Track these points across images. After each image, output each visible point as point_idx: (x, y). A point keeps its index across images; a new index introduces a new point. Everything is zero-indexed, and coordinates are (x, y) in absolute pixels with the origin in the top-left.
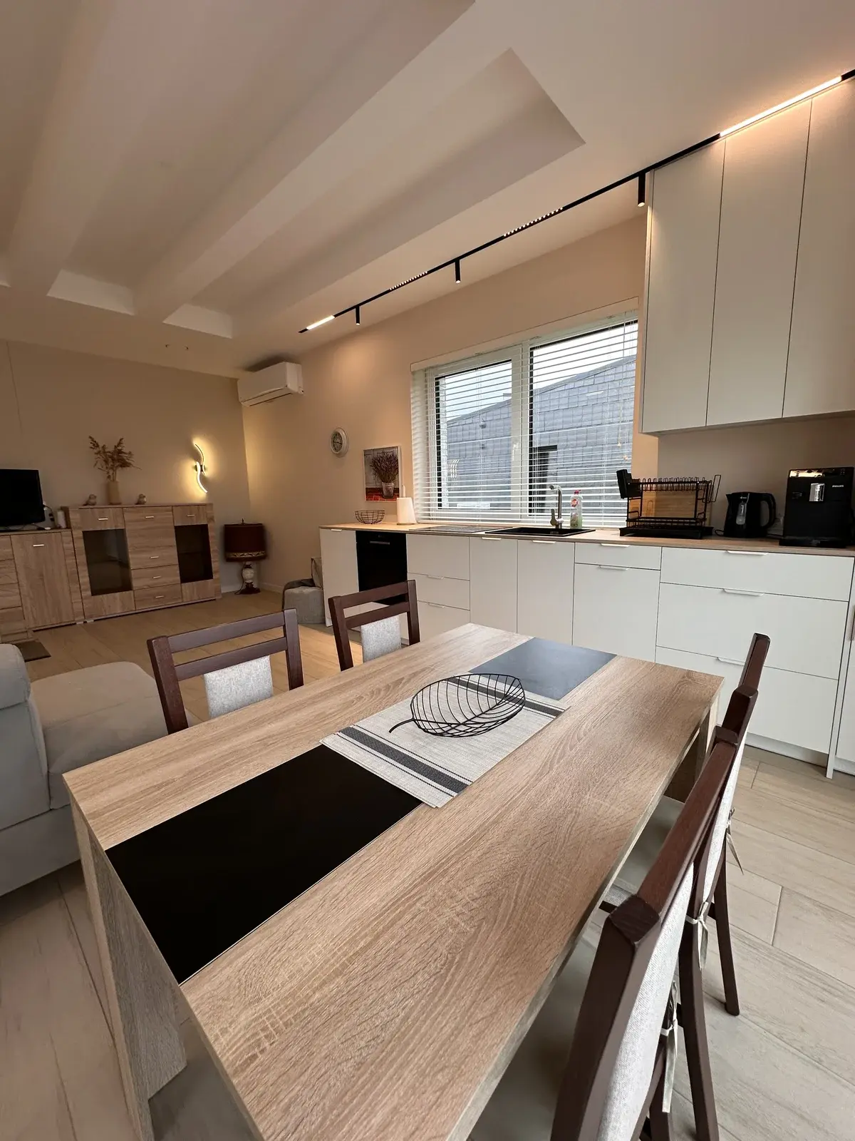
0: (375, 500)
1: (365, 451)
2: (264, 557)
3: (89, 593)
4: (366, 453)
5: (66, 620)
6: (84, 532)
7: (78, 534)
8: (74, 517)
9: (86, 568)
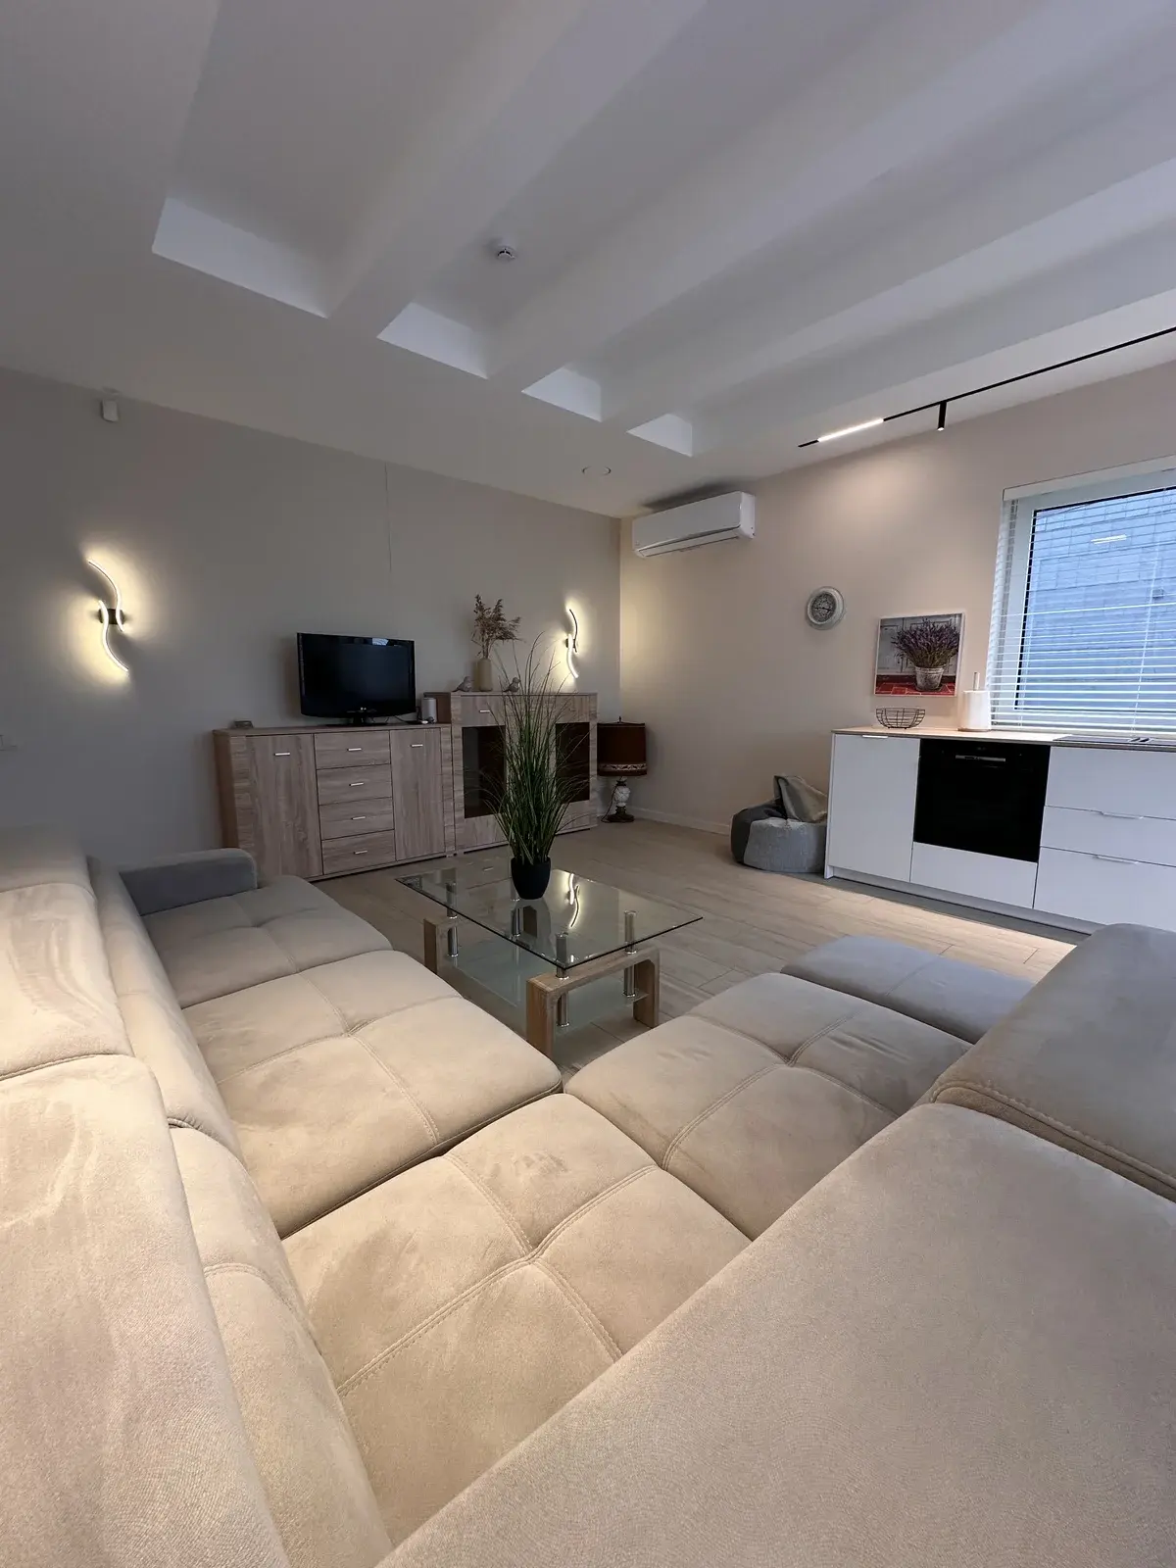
0: (895, 693)
1: (883, 621)
2: (643, 773)
3: (462, 814)
4: (884, 624)
5: (436, 851)
6: (463, 728)
7: (457, 731)
8: (456, 707)
9: (462, 778)
